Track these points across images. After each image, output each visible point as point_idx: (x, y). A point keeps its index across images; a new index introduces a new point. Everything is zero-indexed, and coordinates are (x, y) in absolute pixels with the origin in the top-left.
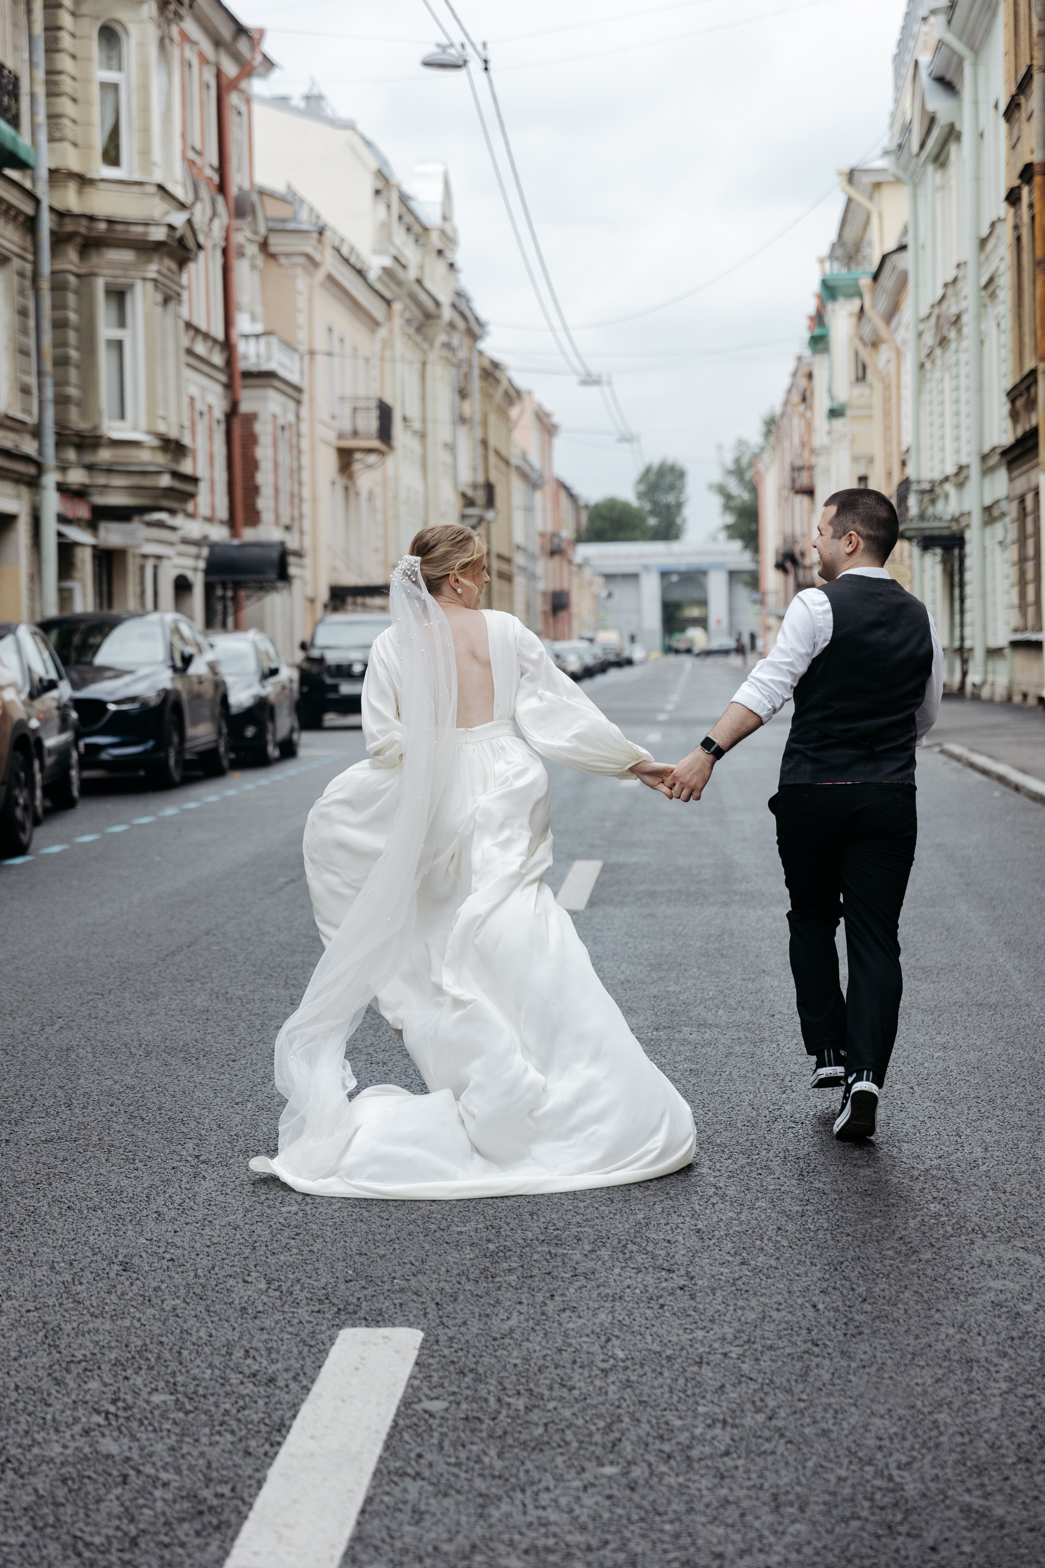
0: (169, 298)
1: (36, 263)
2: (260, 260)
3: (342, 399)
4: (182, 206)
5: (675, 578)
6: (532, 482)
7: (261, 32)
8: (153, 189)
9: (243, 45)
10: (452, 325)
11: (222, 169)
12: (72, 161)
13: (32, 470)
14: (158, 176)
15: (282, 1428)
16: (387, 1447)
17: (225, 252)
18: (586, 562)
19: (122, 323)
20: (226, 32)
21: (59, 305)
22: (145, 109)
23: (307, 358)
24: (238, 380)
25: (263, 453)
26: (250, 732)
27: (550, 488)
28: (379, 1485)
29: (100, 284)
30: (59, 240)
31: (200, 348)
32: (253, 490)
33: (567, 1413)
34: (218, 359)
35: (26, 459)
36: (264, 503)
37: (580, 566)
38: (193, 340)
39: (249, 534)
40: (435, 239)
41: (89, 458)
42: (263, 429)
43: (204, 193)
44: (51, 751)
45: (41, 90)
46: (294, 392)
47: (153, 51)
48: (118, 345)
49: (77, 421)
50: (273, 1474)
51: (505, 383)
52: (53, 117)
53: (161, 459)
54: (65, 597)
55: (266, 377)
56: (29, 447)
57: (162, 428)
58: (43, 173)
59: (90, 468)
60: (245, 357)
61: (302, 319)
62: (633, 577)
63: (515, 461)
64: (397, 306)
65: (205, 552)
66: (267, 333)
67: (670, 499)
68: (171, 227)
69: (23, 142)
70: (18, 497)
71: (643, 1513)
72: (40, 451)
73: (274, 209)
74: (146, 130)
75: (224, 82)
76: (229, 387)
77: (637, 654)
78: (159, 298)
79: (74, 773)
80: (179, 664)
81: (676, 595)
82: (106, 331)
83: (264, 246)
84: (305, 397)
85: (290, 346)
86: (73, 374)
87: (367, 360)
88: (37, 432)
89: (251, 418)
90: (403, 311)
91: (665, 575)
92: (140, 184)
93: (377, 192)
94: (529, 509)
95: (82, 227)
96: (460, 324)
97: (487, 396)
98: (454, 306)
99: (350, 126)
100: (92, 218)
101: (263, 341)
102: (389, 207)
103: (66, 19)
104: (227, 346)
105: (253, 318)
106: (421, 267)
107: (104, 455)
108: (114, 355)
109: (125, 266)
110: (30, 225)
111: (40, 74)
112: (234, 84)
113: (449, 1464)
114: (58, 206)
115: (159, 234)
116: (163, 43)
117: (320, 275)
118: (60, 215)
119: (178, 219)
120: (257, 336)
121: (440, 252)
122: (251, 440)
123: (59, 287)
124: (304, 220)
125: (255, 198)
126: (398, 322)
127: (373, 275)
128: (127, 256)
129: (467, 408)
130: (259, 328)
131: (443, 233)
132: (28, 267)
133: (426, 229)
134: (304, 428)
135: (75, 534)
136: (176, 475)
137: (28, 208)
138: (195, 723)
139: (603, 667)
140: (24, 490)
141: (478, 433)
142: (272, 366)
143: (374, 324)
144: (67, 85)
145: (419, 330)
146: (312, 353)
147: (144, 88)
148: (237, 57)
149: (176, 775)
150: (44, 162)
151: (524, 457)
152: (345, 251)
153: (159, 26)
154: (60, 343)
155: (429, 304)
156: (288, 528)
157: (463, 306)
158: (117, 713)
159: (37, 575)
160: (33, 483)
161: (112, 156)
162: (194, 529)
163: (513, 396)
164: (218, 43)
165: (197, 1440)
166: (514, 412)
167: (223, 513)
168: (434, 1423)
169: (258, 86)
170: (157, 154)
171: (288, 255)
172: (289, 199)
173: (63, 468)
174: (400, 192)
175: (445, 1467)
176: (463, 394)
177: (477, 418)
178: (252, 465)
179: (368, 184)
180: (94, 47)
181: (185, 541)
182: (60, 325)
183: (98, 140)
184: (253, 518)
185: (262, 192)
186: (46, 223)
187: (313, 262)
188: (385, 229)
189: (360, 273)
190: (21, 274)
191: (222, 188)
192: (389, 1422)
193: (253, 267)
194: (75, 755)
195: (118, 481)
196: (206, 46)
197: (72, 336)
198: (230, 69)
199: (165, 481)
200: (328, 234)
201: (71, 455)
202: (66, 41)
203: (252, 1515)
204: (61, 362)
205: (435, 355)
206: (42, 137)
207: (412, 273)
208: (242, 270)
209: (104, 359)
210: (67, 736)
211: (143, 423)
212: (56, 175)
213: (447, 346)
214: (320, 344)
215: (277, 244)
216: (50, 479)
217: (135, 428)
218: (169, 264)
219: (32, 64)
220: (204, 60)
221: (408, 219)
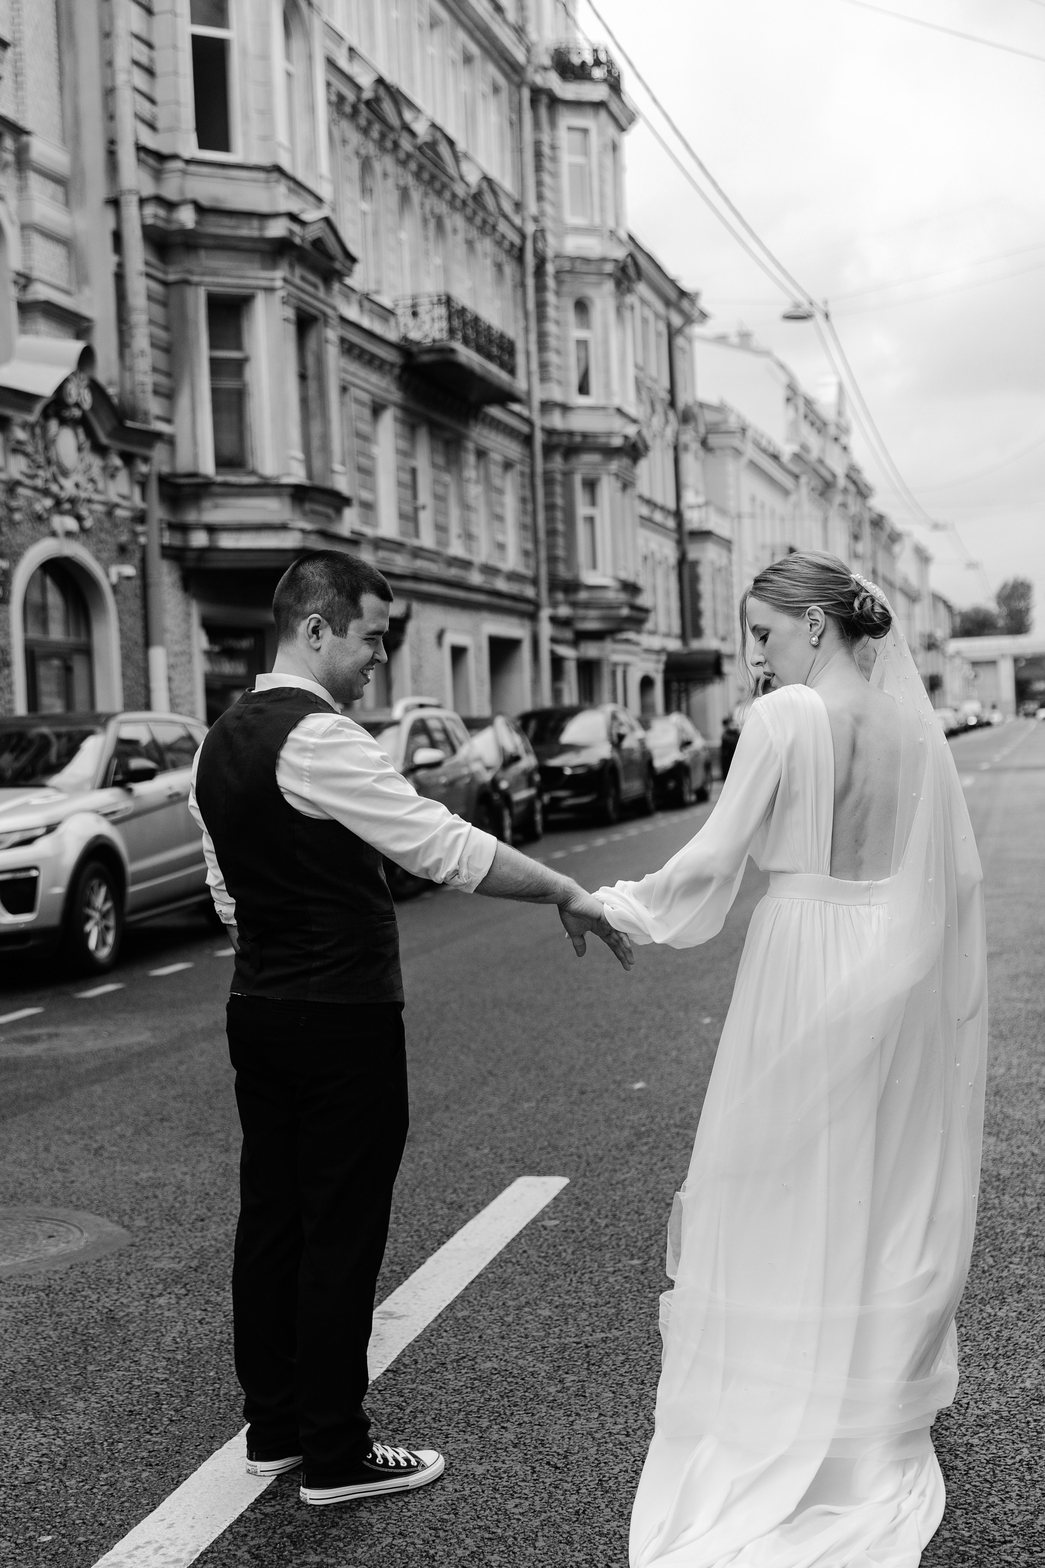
0: (626, 485)
1: (532, 466)
2: (701, 453)
3: (763, 547)
4: (634, 421)
5: (1023, 664)
6: (913, 598)
7: (697, 294)
8: (613, 412)
9: (685, 304)
10: (845, 490)
11: (672, 391)
12: (556, 394)
13: (529, 608)
14: (617, 401)
15: (449, 1235)
16: (508, 1246)
17: (676, 448)
18: (958, 653)
19: (593, 502)
20: (673, 295)
21: (549, 494)
22: (607, 356)
23: (736, 521)
24: (686, 538)
25: (705, 587)
26: (671, 785)
27: (926, 601)
28: (491, 1268)
29: (578, 479)
30: (549, 450)
31: (658, 517)
32: (697, 614)
33: (629, 1229)
34: (671, 523)
35: (527, 601)
36: (706, 622)
37: (952, 657)
38: (652, 512)
39: (696, 645)
40: (832, 430)
41: (572, 598)
42: (705, 571)
43: (659, 408)
44: (519, 803)
45: (533, 348)
46: (727, 544)
47: (612, 315)
48: (591, 520)
49: (563, 572)
50: (430, 1261)
51: (888, 529)
52: (543, 366)
53: (622, 597)
54: (557, 693)
55: (703, 535)
56: (529, 592)
57: (623, 575)
58: (536, 404)
59: (574, 605)
60: (690, 521)
61: (732, 492)
62: (992, 663)
63: (898, 582)
64: (803, 480)
65: (664, 658)
66: (707, 504)
67: (1022, 605)
68: (626, 437)
69: (520, 384)
70: (522, 626)
71: (640, 1287)
72: (538, 594)
73: (709, 417)
74: (607, 371)
75: (673, 331)
76: (680, 542)
77: (996, 717)
78: (619, 485)
79: (538, 818)
80: (615, 738)
81: (1026, 674)
82: (582, 509)
83: (704, 443)
84: (735, 547)
85: (722, 512)
86: (560, 541)
87: (782, 519)
88: (535, 582)
89: (695, 564)
90: (808, 483)
91: (1016, 660)
92: (604, 408)
93: (788, 400)
94: (909, 617)
95: (565, 439)
96: (852, 488)
97: (875, 538)
98: (848, 476)
99: (767, 353)
100: (571, 434)
101: (704, 510)
102: (797, 410)
103: (551, 297)
104: (678, 514)
105: (697, 493)
106: (823, 450)
107: (583, 595)
108: (588, 526)
109: (595, 465)
110: (527, 440)
111: (533, 337)
112: (680, 331)
113: (539, 1257)
114: (547, 425)
115: (617, 442)
116: (619, 310)
117: (744, 460)
118: (550, 432)
119: (631, 430)
120: (699, 506)
121: (836, 439)
122: (695, 579)
123: (549, 481)
124: (733, 423)
125: (696, 410)
126: (804, 491)
127: (786, 458)
128: (595, 458)
129: (860, 548)
130: (701, 500)
131: (838, 426)
132: (527, 470)
133: (825, 424)
134: (735, 568)
135: (564, 651)
136: (633, 607)
137: (525, 428)
138: (627, 779)
139: (966, 728)
140: (527, 623)
141: (869, 565)
142: (709, 526)
143: (786, 493)
144: (552, 342)
145: (822, 494)
146: (739, 516)
147: (606, 342)
148: (681, 312)
149: (614, 816)
150: (538, 395)
151: (906, 580)
152: (764, 443)
153: (616, 298)
154: (550, 520)
155: (828, 476)
156: (724, 639)
157: (854, 475)
158: (571, 776)
159: (536, 680)
160: (533, 617)
161: (583, 388)
162: (656, 642)
163: (895, 538)
164: (668, 303)
165: (396, 1240)
166: (897, 548)
167: (676, 628)
168: (544, 1233)
169: (697, 330)
170: (615, 385)
171: (722, 448)
172: (721, 409)
173: (554, 605)
174: (805, 399)
175: (537, 1258)
176: (856, 537)
177: (869, 553)
178: (696, 596)
179: (781, 394)
180: (571, 315)
181: (648, 651)
182: (550, 507)
183: (574, 380)
184: (698, 632)
185: (701, 405)
186: (539, 438)
187: (738, 452)
188: (794, 426)
189: (775, 457)
190: (522, 474)
191: (672, 404)
192: (517, 1232)
193: (696, 457)
194: (538, 806)
195: (593, 613)
196: (659, 306)
197: (559, 515)
198: (677, 320)
199: (625, 612)
200: (750, 433)
201: (560, 596)
202: (551, 312)
203: (406, 1283)
204: (552, 533)
205: (834, 513)
206: (535, 379)
207: (814, 455)
208: (689, 461)
209: (582, 530)
210: (532, 792)
211: (609, 571)
212: (547, 406)
213: (844, 505)
214: (746, 508)
215: (713, 440)
216: (545, 613)
217: (604, 575)
218: (626, 461)
219: (527, 330)
220: (657, 316)
221: (811, 417)
